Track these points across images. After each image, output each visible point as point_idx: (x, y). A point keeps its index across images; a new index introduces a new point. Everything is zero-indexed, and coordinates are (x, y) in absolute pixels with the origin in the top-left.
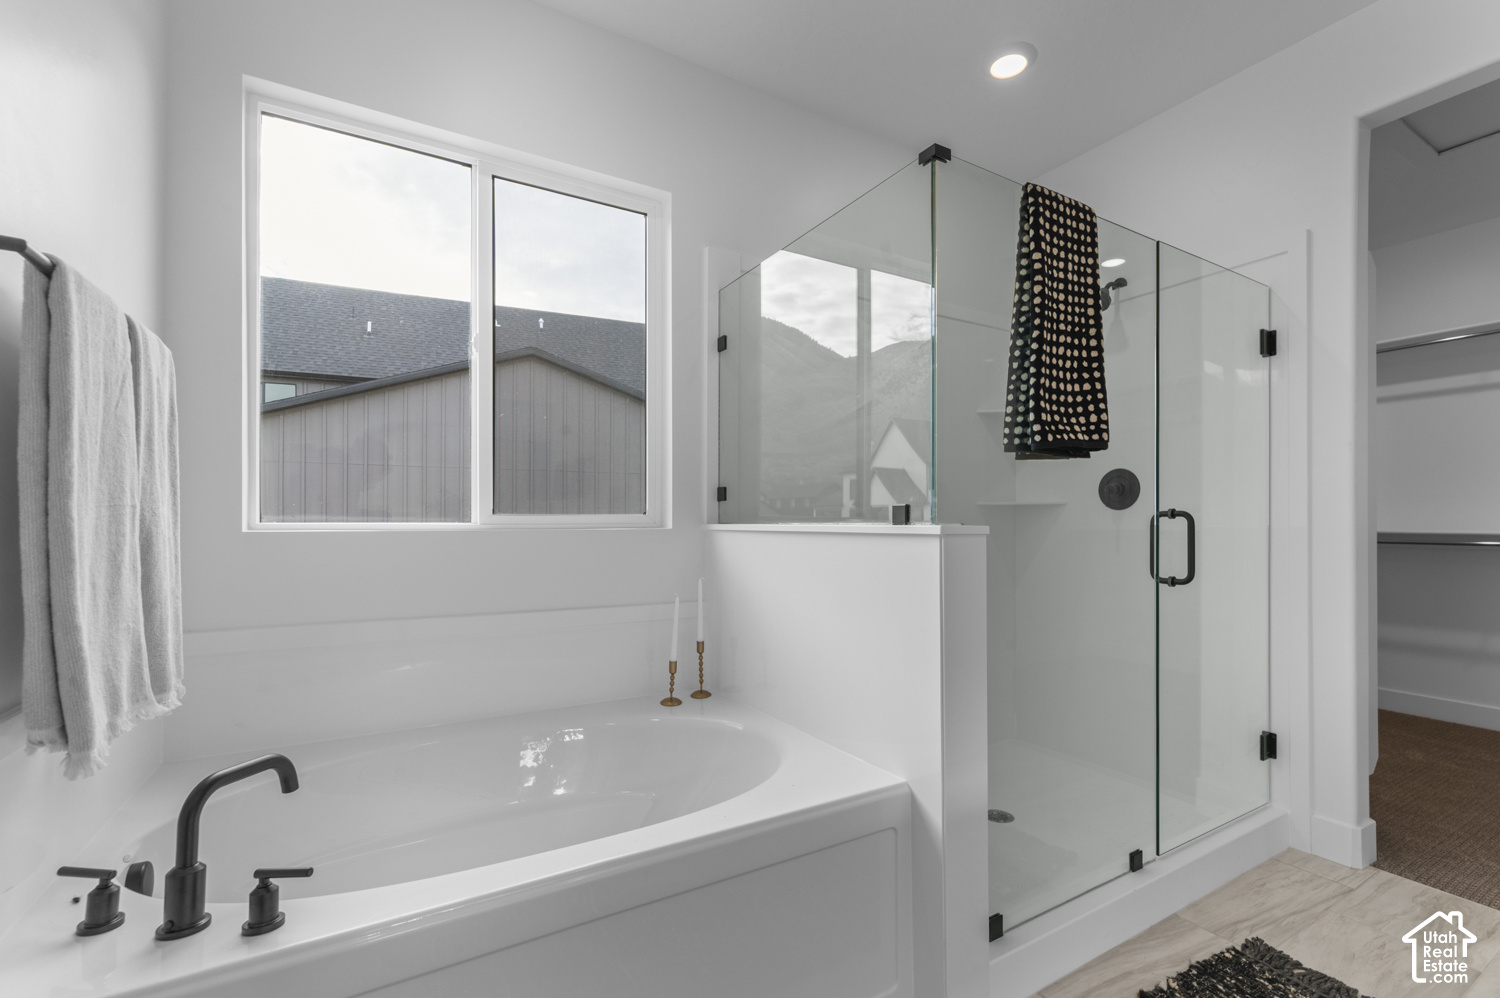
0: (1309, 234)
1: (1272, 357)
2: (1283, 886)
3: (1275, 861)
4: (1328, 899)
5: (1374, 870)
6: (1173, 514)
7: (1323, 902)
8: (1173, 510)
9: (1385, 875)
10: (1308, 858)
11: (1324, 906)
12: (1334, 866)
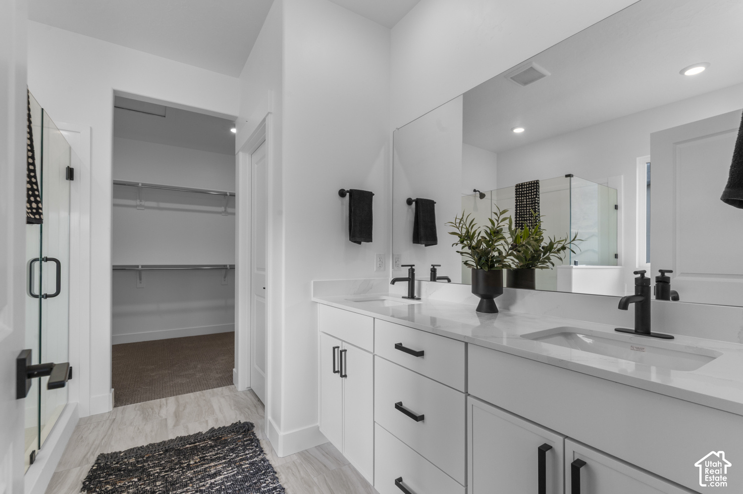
0: (91, 128)
1: (71, 181)
2: (90, 433)
3: (78, 426)
4: (110, 427)
5: (116, 409)
6: (47, 259)
7: (109, 429)
8: (46, 258)
9: (120, 408)
10: (90, 418)
11: (110, 430)
12: (102, 415)
